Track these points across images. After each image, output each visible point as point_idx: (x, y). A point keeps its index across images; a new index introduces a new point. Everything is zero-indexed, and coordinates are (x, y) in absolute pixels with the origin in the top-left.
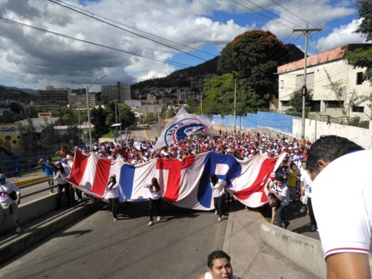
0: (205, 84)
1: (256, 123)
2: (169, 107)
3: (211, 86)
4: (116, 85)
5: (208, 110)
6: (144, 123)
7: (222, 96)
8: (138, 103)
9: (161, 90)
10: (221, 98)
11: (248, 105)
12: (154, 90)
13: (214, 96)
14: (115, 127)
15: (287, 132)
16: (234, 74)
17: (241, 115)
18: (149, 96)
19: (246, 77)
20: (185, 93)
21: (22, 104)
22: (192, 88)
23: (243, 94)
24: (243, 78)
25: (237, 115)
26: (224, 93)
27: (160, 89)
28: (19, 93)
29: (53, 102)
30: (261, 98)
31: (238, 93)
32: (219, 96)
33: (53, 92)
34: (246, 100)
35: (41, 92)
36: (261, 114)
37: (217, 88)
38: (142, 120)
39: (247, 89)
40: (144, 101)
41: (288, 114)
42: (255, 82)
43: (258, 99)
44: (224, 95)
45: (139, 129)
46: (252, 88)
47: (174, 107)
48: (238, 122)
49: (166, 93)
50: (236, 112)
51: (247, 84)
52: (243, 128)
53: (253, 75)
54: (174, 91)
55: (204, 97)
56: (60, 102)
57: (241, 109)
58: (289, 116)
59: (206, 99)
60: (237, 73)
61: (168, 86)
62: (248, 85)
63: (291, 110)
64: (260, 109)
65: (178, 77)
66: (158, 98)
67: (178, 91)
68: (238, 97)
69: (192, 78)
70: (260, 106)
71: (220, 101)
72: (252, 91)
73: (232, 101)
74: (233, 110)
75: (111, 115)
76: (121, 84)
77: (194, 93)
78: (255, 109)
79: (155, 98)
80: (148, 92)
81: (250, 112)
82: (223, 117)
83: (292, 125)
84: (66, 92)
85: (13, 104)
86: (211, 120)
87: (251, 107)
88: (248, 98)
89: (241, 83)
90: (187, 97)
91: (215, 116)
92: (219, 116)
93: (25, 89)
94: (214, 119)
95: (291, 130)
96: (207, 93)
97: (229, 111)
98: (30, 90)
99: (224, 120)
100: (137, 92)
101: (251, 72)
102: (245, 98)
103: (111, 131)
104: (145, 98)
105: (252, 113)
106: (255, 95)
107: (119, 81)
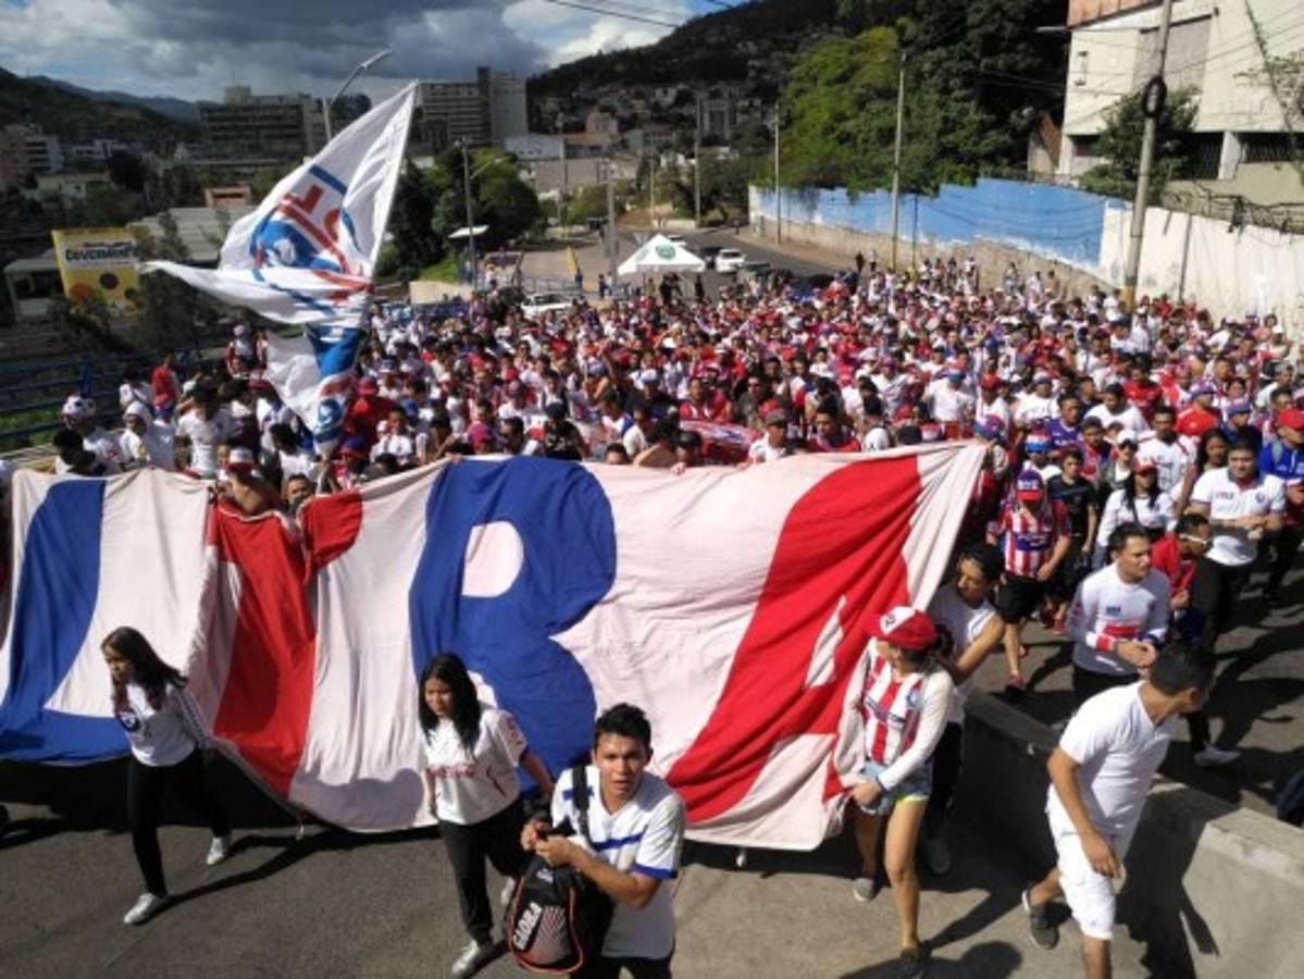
0: (794, 71)
1: (970, 223)
2: (663, 162)
3: (815, 79)
4: (474, 78)
5: (799, 170)
6: (574, 222)
7: (855, 116)
8: (554, 146)
9: (639, 96)
10: (850, 125)
11: (947, 152)
12: (614, 96)
13: (825, 116)
14: (464, 241)
15: (1081, 260)
16: (901, 30)
17: (918, 192)
18: (593, 118)
19: (946, 42)
20: (724, 105)
21: (148, 156)
22: (751, 85)
23: (929, 111)
24: (932, 47)
25: (903, 190)
26: (861, 104)
27: (633, 91)
28: (136, 115)
29: (255, 148)
30: (996, 125)
31: (914, 106)
32: (841, 118)
33: (247, 109)
34: (942, 133)
35: (207, 109)
36: (990, 189)
37: (837, 87)
38: (565, 212)
39: (945, 91)
40: (574, 138)
41: (1090, 190)
42: (977, 63)
43: (983, 129)
44: (863, 115)
45: (554, 245)
46: (965, 85)
47: (681, 159)
48: (906, 219)
49: (656, 107)
50: (901, 178)
51: (948, 70)
52: (923, 240)
53: (972, 34)
54: (684, 99)
55: (788, 122)
56: (278, 146)
57: (918, 169)
58: (1094, 198)
59: (794, 131)
60: (911, 28)
61: (665, 80)
62: (949, 74)
63: (1102, 172)
64: (989, 169)
65: (702, 43)
66: (627, 124)
67: (700, 95)
68: (915, 121)
69: (752, 47)
70: (991, 158)
71: (845, 138)
72: (965, 99)
73: (887, 135)
74: (890, 171)
75: (451, 194)
76: (492, 77)
77: (757, 102)
78: (970, 166)
79: (613, 126)
80: (591, 103)
81: (951, 180)
82: (853, 198)
83: (1099, 231)
84: (298, 107)
85: (120, 155)
86: (812, 208)
87: (960, 160)
88: (949, 126)
89: (927, 67)
90: (733, 121)
91: (825, 193)
92: (840, 192)
93: (158, 101)
94: (820, 206)
95: (1093, 251)
96: (799, 105)
97: (874, 177)
98: (172, 101)
99: (859, 212)
100: (551, 104)
101: (964, 20)
102: (939, 125)
103: (451, 255)
104: (580, 128)
105: (962, 184)
106: (974, 115)
107: (484, 64)
